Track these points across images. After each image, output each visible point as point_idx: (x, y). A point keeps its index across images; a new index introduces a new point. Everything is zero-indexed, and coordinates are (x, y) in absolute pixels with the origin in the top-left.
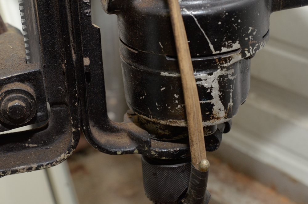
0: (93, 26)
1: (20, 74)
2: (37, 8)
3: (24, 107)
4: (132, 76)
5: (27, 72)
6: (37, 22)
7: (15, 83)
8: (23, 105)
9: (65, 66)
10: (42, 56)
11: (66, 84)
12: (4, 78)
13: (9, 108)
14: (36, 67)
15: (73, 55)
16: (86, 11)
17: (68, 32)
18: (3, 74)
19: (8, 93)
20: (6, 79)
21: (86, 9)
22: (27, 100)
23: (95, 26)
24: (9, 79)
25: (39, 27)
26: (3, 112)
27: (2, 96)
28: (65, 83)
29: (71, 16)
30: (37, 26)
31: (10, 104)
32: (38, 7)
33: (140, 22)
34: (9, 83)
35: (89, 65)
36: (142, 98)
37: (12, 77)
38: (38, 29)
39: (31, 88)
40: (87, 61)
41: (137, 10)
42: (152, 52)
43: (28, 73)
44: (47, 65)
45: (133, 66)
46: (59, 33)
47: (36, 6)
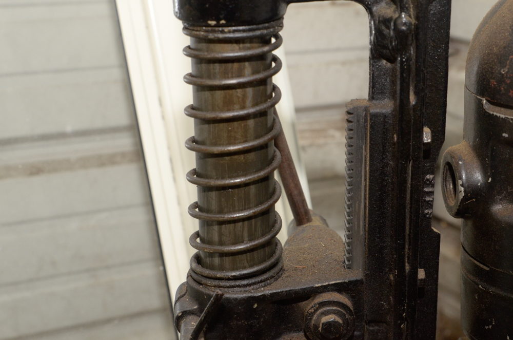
0: (433, 230)
1: (338, 281)
2: (367, 203)
3: (341, 324)
4: (476, 297)
5: (347, 281)
6: (365, 220)
7: (331, 293)
8: (341, 321)
9: (394, 277)
10: (365, 261)
11: (392, 300)
12: (320, 285)
13: (323, 324)
14: (357, 274)
15: (407, 264)
16: (426, 211)
17: (404, 236)
18: (318, 280)
19: (322, 304)
20: (321, 287)
21: (427, 209)
22: (345, 315)
23: (435, 230)
24: (325, 287)
25: (367, 226)
26: (313, 327)
27: (315, 308)
28: (391, 297)
29: (411, 217)
30: (365, 225)
31: (325, 319)
32: (369, 202)
33: (497, 233)
34: (324, 292)
35: (425, 279)
36: (487, 327)
37: (329, 285)
38: (365, 228)
39: (349, 300)
40: (421, 274)
41: (496, 217)
42: (509, 272)
43: (349, 282)
44: (370, 273)
45: (480, 286)
46: (392, 236)
47: (367, 201)
